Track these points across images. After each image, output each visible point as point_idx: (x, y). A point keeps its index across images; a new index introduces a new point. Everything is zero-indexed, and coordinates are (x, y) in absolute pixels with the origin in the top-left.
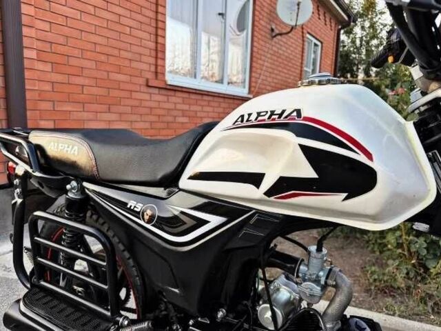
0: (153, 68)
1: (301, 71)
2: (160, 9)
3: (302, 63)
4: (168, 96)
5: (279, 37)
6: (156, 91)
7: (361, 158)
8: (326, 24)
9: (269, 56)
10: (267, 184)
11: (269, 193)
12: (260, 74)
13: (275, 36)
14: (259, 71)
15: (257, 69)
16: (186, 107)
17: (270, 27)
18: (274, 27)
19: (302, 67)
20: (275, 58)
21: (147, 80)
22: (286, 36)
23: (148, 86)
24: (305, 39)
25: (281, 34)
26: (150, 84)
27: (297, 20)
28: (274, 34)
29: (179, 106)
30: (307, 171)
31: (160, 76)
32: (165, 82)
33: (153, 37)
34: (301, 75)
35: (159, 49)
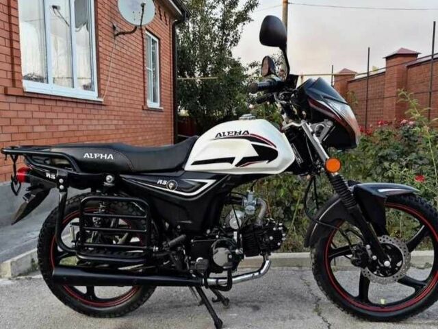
0: (10, 75)
1: (144, 71)
2: (13, 12)
3: (144, 62)
4: (25, 104)
5: (121, 36)
6: (14, 99)
7: (273, 147)
8: (161, 19)
9: (113, 55)
10: (236, 162)
11: (237, 165)
12: (107, 76)
13: (117, 35)
14: (106, 73)
15: (104, 70)
16: (42, 115)
17: (111, 25)
18: (115, 25)
19: (144, 67)
20: (119, 58)
21: (6, 89)
22: (129, 35)
23: (7, 95)
24: (144, 37)
25: (124, 33)
26: (9, 93)
27: (142, 20)
28: (116, 33)
29: (36, 115)
30: (255, 154)
31: (17, 83)
32: (22, 89)
33: (8, 42)
34: (144, 74)
35: (14, 54)
